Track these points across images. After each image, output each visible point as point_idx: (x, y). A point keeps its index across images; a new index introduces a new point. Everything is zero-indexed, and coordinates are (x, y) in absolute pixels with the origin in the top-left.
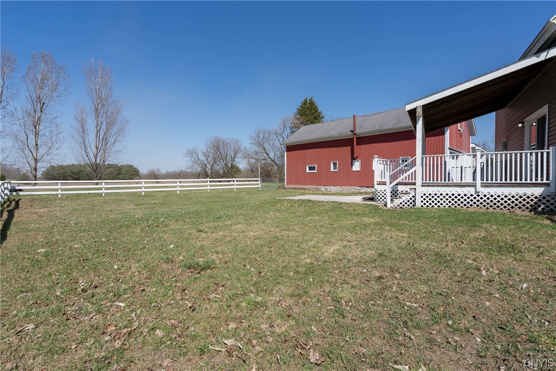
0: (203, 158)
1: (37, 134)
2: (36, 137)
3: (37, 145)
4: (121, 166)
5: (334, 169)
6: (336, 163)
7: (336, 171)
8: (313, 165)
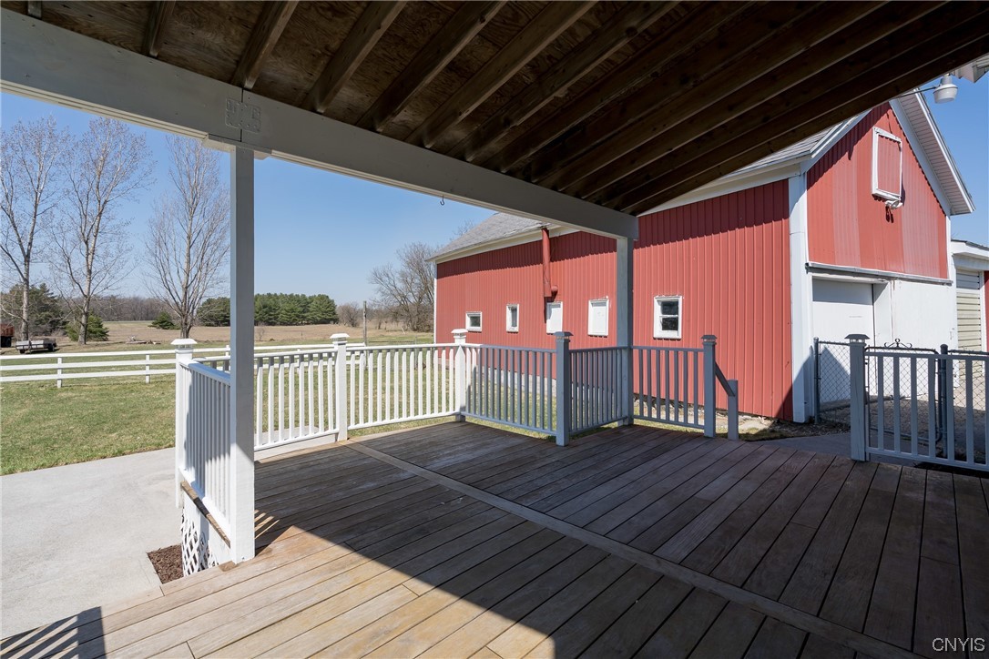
0: (400, 285)
1: (91, 254)
2: (87, 258)
3: (90, 272)
4: (310, 298)
5: (514, 325)
6: (516, 310)
7: (516, 329)
8: (475, 314)
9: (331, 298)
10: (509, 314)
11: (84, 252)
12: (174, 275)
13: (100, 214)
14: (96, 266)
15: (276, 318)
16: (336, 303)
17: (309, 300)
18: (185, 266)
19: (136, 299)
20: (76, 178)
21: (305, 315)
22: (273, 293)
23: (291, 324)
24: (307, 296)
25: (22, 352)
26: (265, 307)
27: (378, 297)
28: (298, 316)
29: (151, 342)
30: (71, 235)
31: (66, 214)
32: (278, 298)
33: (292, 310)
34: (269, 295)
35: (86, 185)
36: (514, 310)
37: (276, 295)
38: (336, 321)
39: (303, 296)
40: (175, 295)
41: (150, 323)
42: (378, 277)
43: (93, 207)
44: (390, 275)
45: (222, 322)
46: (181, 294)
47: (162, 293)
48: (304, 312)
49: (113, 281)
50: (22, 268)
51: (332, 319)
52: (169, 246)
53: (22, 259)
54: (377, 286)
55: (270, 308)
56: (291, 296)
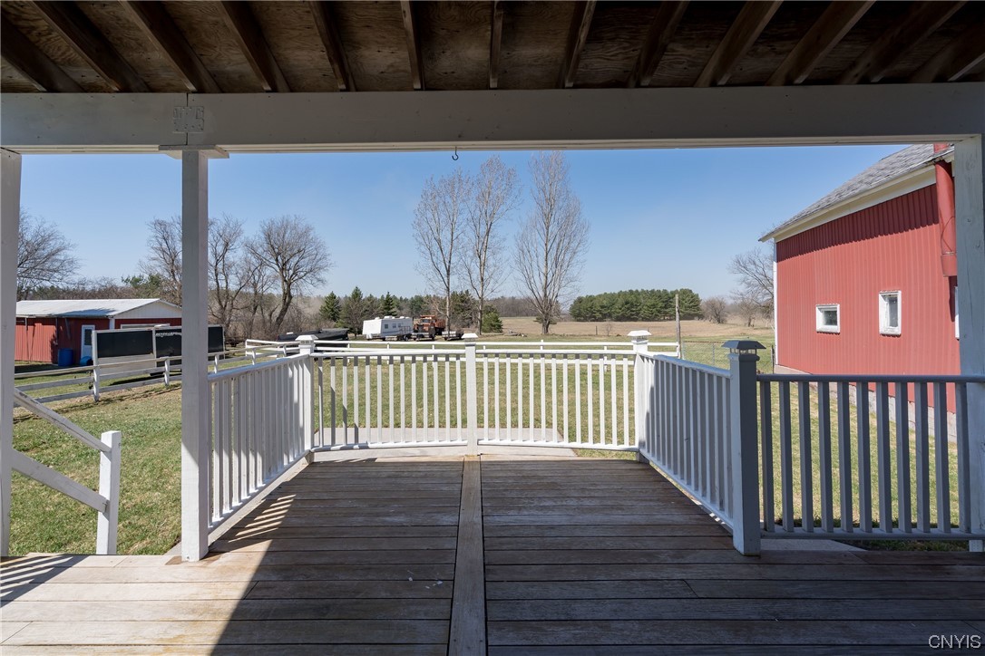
1: (483, 265)
2: (480, 269)
3: (482, 279)
4: (672, 293)
5: (894, 323)
6: (896, 300)
7: (897, 330)
8: (830, 307)
9: (695, 292)
10: (883, 306)
11: (478, 264)
12: (537, 278)
13: (488, 234)
14: (486, 276)
15: (637, 314)
16: (701, 297)
17: (671, 296)
18: (544, 270)
19: (513, 298)
20: (472, 209)
21: (667, 310)
22: (634, 290)
23: (653, 320)
24: (669, 291)
25: (446, 339)
26: (627, 303)
27: (742, 288)
28: (659, 312)
29: (520, 335)
30: (470, 253)
31: (468, 237)
32: (639, 294)
33: (654, 306)
34: (631, 291)
35: (478, 213)
36: (893, 301)
37: (637, 291)
38: (701, 317)
39: (665, 291)
40: (536, 294)
41: (535, 319)
42: (741, 265)
43: (483, 230)
44: (757, 262)
45: (590, 317)
46: (542, 294)
47: (529, 293)
48: (666, 307)
49: (497, 285)
50: (446, 279)
51: (696, 315)
52: (532, 252)
53: (446, 273)
54: (741, 276)
55: (632, 304)
56: (653, 291)
